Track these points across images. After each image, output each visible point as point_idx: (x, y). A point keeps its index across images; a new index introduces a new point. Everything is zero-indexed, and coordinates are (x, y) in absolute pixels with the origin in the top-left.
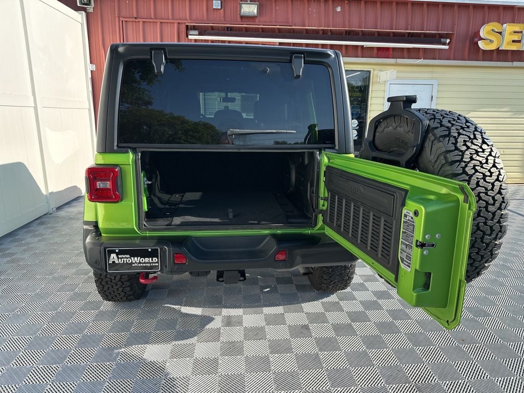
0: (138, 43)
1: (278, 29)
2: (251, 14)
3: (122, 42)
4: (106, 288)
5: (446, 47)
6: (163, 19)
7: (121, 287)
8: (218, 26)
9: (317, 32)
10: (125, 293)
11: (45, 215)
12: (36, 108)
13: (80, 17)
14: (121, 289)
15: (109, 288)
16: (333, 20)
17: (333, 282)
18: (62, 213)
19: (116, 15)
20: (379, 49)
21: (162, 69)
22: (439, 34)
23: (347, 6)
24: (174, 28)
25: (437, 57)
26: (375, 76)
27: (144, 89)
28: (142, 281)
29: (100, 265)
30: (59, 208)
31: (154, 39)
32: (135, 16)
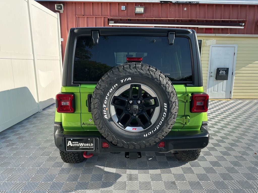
0: (84, 27)
1: (154, 19)
2: (141, 12)
3: (76, 27)
4: (65, 157)
5: (243, 27)
6: (96, 16)
7: (73, 156)
8: (124, 19)
9: (174, 20)
10: (76, 159)
11: (37, 113)
12: (34, 60)
13: (57, 15)
14: (73, 157)
15: (67, 156)
16: (182, 14)
17: (189, 157)
18: (45, 112)
19: (74, 14)
20: (206, 29)
21: (97, 42)
22: (239, 21)
23: (190, 8)
24: (102, 20)
25: (237, 33)
26: (204, 43)
27: (87, 50)
28: (85, 156)
29: (62, 147)
30: (44, 109)
31: (92, 25)
32: (83, 14)
